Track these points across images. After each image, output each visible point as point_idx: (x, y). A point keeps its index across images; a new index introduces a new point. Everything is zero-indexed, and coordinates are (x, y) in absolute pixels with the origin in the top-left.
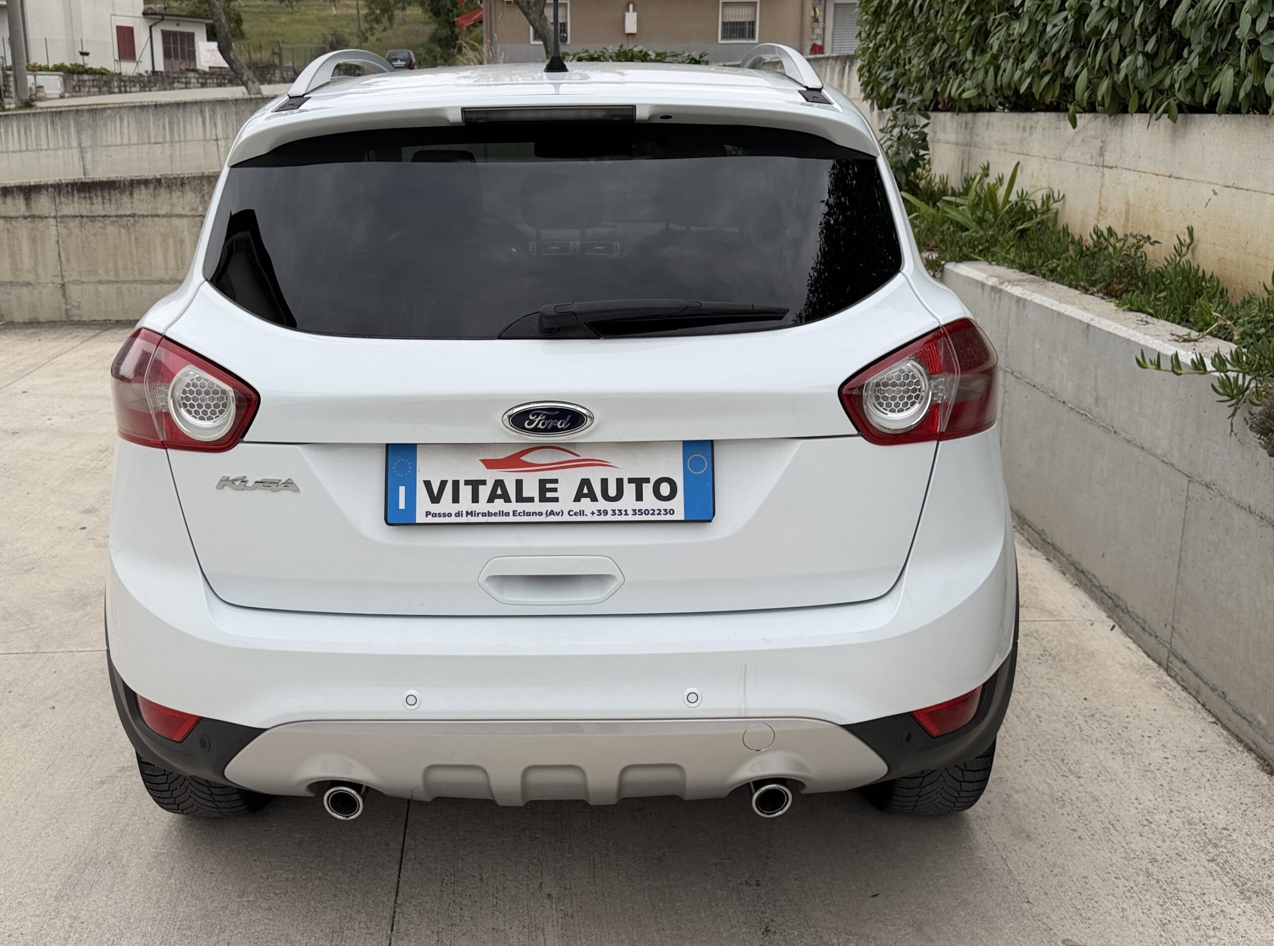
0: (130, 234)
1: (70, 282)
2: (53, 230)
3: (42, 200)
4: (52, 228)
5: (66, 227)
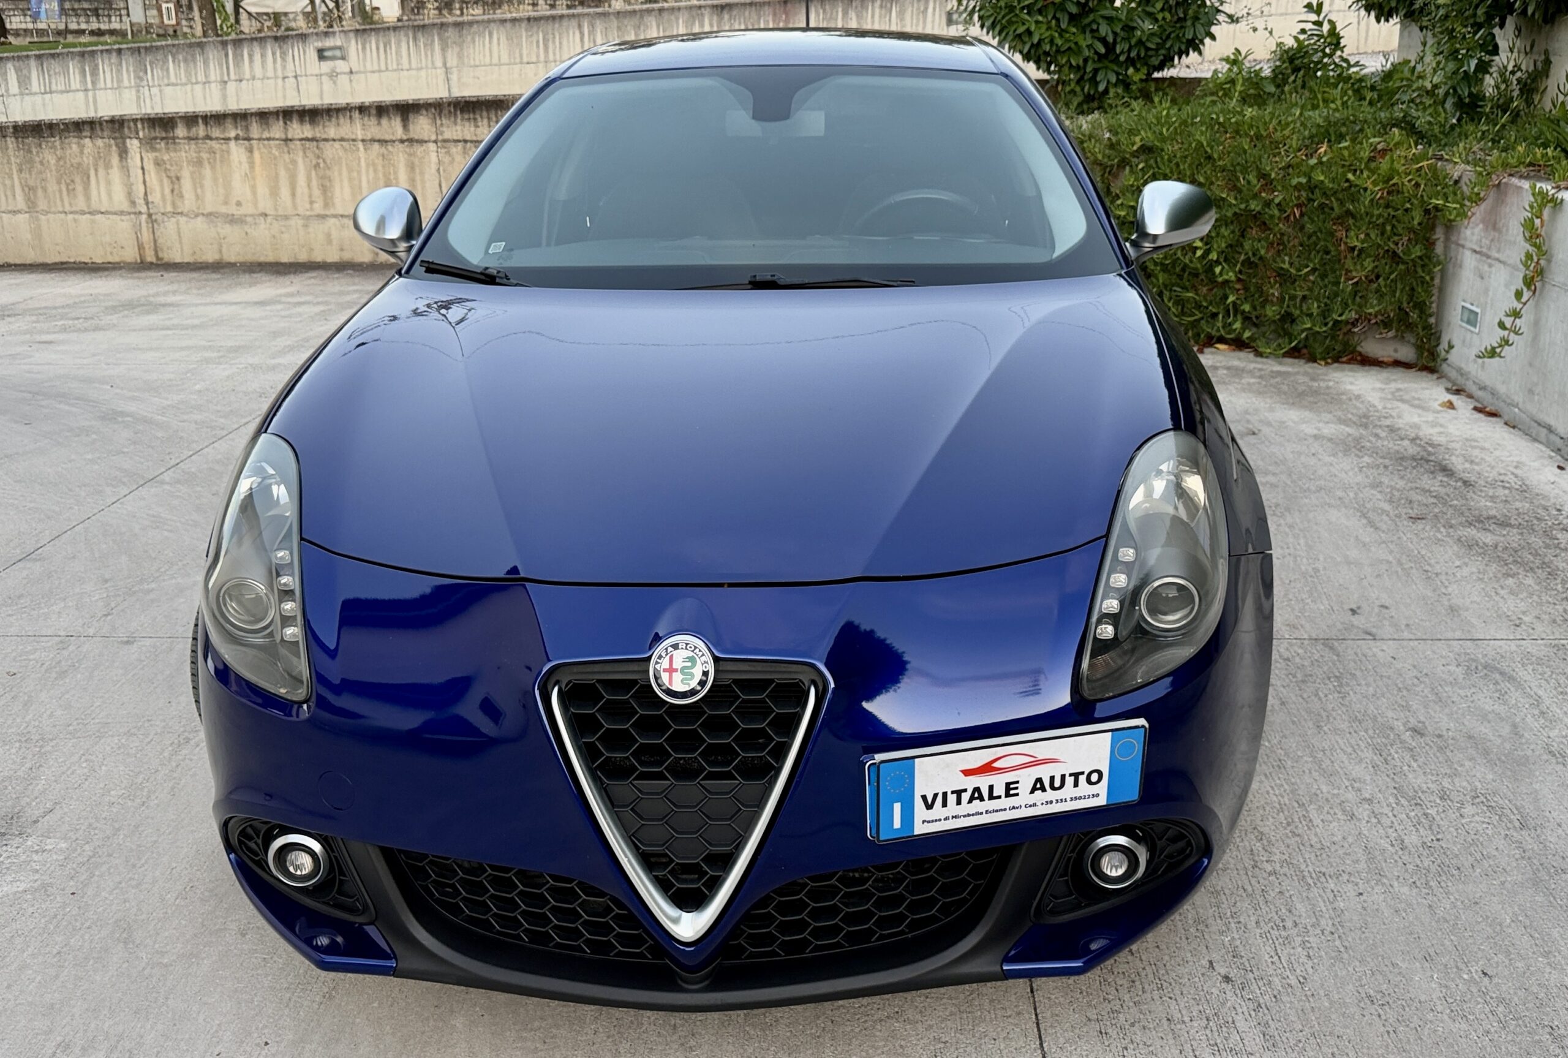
2: (433, 156)
3: (421, 122)
4: (432, 153)
5: (448, 153)
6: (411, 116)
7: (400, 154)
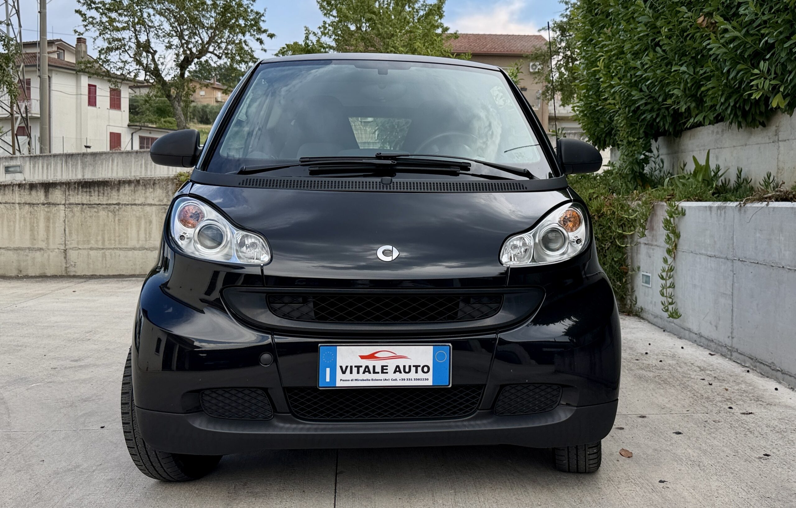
0: (115, 215)
1: (70, 249)
2: (62, 213)
3: (56, 193)
4: (61, 211)
5: (72, 211)
6: (51, 190)
7: (41, 212)
